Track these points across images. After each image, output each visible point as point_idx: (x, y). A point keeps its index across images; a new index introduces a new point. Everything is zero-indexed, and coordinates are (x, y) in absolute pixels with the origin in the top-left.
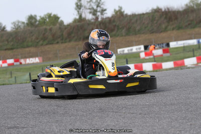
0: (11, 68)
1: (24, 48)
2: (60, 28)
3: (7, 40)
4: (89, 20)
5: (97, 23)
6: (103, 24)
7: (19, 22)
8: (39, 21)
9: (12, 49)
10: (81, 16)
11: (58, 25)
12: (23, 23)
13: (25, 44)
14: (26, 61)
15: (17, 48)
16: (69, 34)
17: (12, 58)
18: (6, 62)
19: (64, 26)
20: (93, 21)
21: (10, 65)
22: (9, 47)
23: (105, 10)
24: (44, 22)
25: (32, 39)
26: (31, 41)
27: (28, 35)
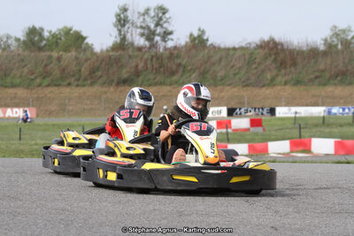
2: (77, 58)
13: (9, 80)
16: (93, 71)
25: (22, 72)
26: (21, 76)
27: (17, 65)
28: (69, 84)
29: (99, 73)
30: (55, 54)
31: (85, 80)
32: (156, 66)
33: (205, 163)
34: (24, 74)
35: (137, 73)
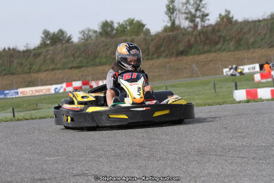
1: (96, 66)
2: (145, 39)
3: (73, 55)
4: (184, 29)
5: (195, 33)
6: (204, 34)
7: (89, 30)
8: (117, 30)
9: (79, 67)
10: (173, 23)
11: (142, 35)
12: (95, 32)
13: (97, 60)
14: (98, 84)
15: (87, 66)
16: (158, 48)
17: (79, 80)
18: (72, 85)
19: (151, 36)
20: (190, 30)
22: (75, 64)
23: (207, 15)
24: (124, 31)
25: (106, 54)
26: (106, 57)
27: (102, 49)
29: (162, 49)
31: (153, 54)
32: (203, 39)
33: (133, 103)
34: (108, 55)
35: (190, 46)
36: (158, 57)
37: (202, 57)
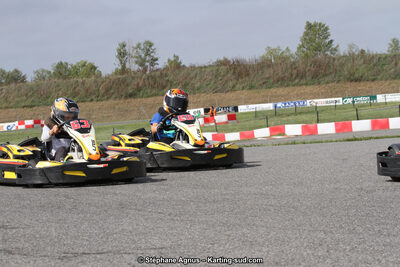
0: (30, 130)
2: (95, 82)
3: (26, 95)
4: (134, 72)
5: (144, 77)
6: (152, 77)
7: (43, 71)
9: (31, 107)
10: (124, 67)
11: (93, 78)
12: (49, 72)
15: (39, 106)
16: (107, 91)
17: (30, 119)
18: (23, 123)
19: (102, 78)
21: (27, 127)
22: (27, 103)
23: (157, 60)
24: (77, 73)
27: (54, 89)
28: (92, 100)
29: (112, 91)
30: (80, 80)
31: (103, 96)
32: (152, 83)
35: (139, 89)
36: (108, 98)
37: (150, 100)
